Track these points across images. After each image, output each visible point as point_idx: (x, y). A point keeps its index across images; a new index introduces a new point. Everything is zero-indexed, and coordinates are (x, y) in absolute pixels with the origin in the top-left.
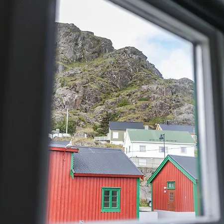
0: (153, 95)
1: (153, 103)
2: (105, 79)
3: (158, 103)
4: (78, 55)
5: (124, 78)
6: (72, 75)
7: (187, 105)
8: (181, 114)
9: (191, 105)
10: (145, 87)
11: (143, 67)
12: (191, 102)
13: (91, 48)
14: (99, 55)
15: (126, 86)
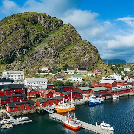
0: (77, 51)
2: (62, 42)
4: (51, 29)
5: (68, 41)
6: (51, 40)
7: (87, 55)
8: (85, 58)
9: (88, 55)
10: (75, 48)
11: (74, 34)
12: (88, 53)
13: (55, 26)
14: (58, 28)
15: (69, 44)
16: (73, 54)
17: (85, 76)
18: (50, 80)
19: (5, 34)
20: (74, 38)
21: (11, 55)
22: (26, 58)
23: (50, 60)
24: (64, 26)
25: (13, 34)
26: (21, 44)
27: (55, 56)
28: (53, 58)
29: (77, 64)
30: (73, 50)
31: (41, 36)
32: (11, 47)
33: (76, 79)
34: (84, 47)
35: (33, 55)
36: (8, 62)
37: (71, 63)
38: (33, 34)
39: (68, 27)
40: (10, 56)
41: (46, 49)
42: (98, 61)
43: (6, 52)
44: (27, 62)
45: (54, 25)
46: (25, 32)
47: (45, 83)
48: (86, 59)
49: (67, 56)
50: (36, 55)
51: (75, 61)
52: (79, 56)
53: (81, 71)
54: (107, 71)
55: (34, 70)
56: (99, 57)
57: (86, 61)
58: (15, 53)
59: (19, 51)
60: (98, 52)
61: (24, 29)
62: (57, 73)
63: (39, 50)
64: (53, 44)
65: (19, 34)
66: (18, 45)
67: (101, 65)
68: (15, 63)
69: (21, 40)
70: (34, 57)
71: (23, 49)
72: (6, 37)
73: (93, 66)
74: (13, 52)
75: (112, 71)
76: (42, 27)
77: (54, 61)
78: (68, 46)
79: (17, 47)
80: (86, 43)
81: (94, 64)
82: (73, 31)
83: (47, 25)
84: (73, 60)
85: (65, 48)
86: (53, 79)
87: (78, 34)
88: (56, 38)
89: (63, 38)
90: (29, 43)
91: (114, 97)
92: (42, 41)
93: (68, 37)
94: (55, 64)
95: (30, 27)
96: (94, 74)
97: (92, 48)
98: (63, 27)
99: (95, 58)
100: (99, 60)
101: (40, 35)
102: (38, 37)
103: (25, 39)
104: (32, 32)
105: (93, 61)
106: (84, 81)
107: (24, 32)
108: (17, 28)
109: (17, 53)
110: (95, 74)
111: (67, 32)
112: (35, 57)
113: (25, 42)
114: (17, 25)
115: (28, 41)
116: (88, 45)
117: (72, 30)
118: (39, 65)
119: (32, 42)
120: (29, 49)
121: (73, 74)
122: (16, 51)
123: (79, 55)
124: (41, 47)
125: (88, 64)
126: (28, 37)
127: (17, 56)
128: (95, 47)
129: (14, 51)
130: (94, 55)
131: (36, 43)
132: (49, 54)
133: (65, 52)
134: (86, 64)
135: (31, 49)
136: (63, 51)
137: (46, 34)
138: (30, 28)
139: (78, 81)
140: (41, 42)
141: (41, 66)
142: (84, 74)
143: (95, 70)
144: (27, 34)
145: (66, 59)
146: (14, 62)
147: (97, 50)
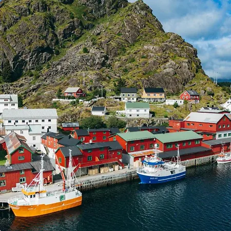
0: (150, 54)
1: (149, 61)
2: (121, 37)
3: (153, 61)
4: (101, 12)
5: (134, 35)
6: (99, 34)
7: (171, 61)
8: (165, 69)
9: (173, 62)
10: (146, 47)
11: (148, 21)
12: (173, 58)
13: (111, 5)
14: (117, 10)
15: (135, 41)
16: (142, 60)
17: (159, 106)
18: (75, 115)
19: (4, 23)
20: (147, 29)
21: (14, 65)
22: (45, 70)
23: (91, 72)
24: (129, 5)
25: (20, 22)
26: (35, 42)
27: (103, 64)
28: (98, 69)
29: (148, 80)
30: (142, 53)
31: (80, 27)
32: (15, 48)
33: (134, 112)
34: (166, 45)
35: (58, 64)
36: (8, 79)
37: (135, 78)
38: (63, 22)
39: (137, 6)
40: (12, 66)
41: (86, 51)
42: (195, 75)
43: (5, 57)
44: (45, 78)
45: (107, 5)
46: (45, 18)
47: (50, 120)
48: (168, 70)
49: (129, 65)
50: (64, 63)
51: (144, 74)
52: (154, 65)
53: (152, 95)
54: (213, 95)
55: (51, 93)
56: (197, 66)
57: (167, 74)
58: (22, 60)
59: (32, 56)
60: (197, 57)
61: (44, 12)
62: (95, 100)
63: (73, 53)
64: (103, 41)
65: (32, 23)
66: (30, 44)
67: (202, 82)
68: (22, 81)
69: (36, 34)
70: (59, 67)
71: (41, 52)
72: (5, 29)
73: (184, 85)
74: (18, 58)
75: (225, 96)
76: (84, 8)
77: (97, 74)
78: (134, 45)
79: (27, 49)
80: (172, 37)
81: (185, 81)
82: (146, 14)
83: (93, 5)
84: (141, 74)
85: (127, 48)
86: (83, 113)
87: (157, 20)
88: (110, 29)
89: (125, 29)
90: (52, 40)
91: (219, 160)
92: (81, 36)
93: (133, 27)
94: (98, 80)
95: (57, 8)
96: (180, 102)
97: (183, 48)
98: (127, 8)
99: (189, 69)
100: (197, 72)
101: (76, 24)
102: (73, 28)
103: (45, 32)
104: (62, 17)
105: (185, 74)
106: (153, 116)
107: (43, 18)
108: (29, 10)
109: (28, 59)
110: (183, 101)
111: (133, 18)
112: (62, 69)
113: (45, 38)
114: (29, 4)
115: (50, 36)
116: (174, 42)
117: (143, 13)
118: (64, 84)
119: (60, 37)
120: (52, 53)
121: (132, 101)
122: (26, 57)
123: (154, 61)
124: (78, 48)
125: (171, 81)
126: (53, 28)
127: (28, 68)
128: (192, 46)
129: (20, 56)
130: (187, 60)
131: (68, 40)
132: (91, 60)
133: (124, 58)
134: (167, 80)
135: (58, 53)
136: (121, 56)
137: (90, 22)
138: (56, 10)
139: (140, 116)
140: (78, 38)
141: (68, 84)
142: (159, 101)
143: (185, 93)
144: (50, 22)
145: (126, 71)
146: (21, 79)
147: (195, 53)
